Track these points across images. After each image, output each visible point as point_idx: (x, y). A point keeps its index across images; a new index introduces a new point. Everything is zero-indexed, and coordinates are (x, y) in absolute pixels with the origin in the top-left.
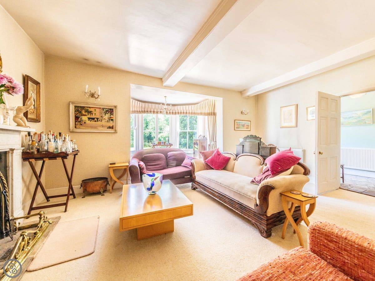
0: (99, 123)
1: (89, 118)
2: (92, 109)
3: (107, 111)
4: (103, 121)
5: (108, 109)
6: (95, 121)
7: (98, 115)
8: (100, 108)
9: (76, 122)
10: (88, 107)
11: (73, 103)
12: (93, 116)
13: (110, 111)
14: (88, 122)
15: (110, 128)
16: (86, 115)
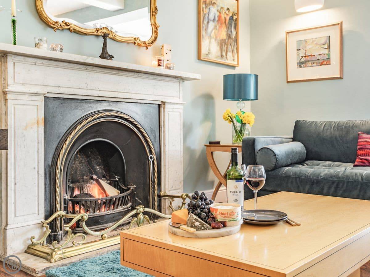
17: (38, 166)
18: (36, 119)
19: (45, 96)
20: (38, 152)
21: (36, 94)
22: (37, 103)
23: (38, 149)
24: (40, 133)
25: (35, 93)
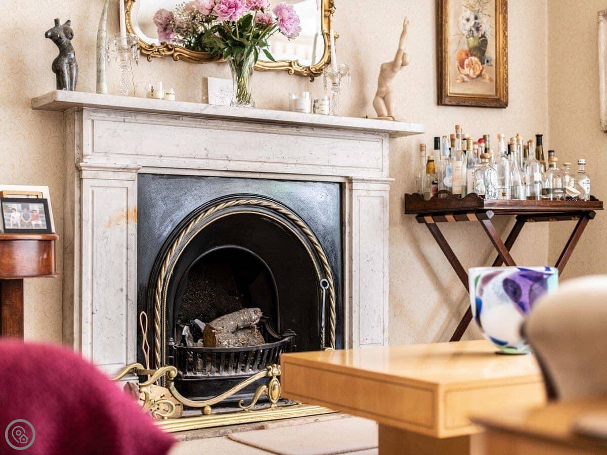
17: (127, 286)
18: (125, 210)
19: (139, 171)
20: (127, 263)
21: (124, 169)
22: (126, 184)
23: (128, 259)
24: (130, 232)
25: (123, 167)
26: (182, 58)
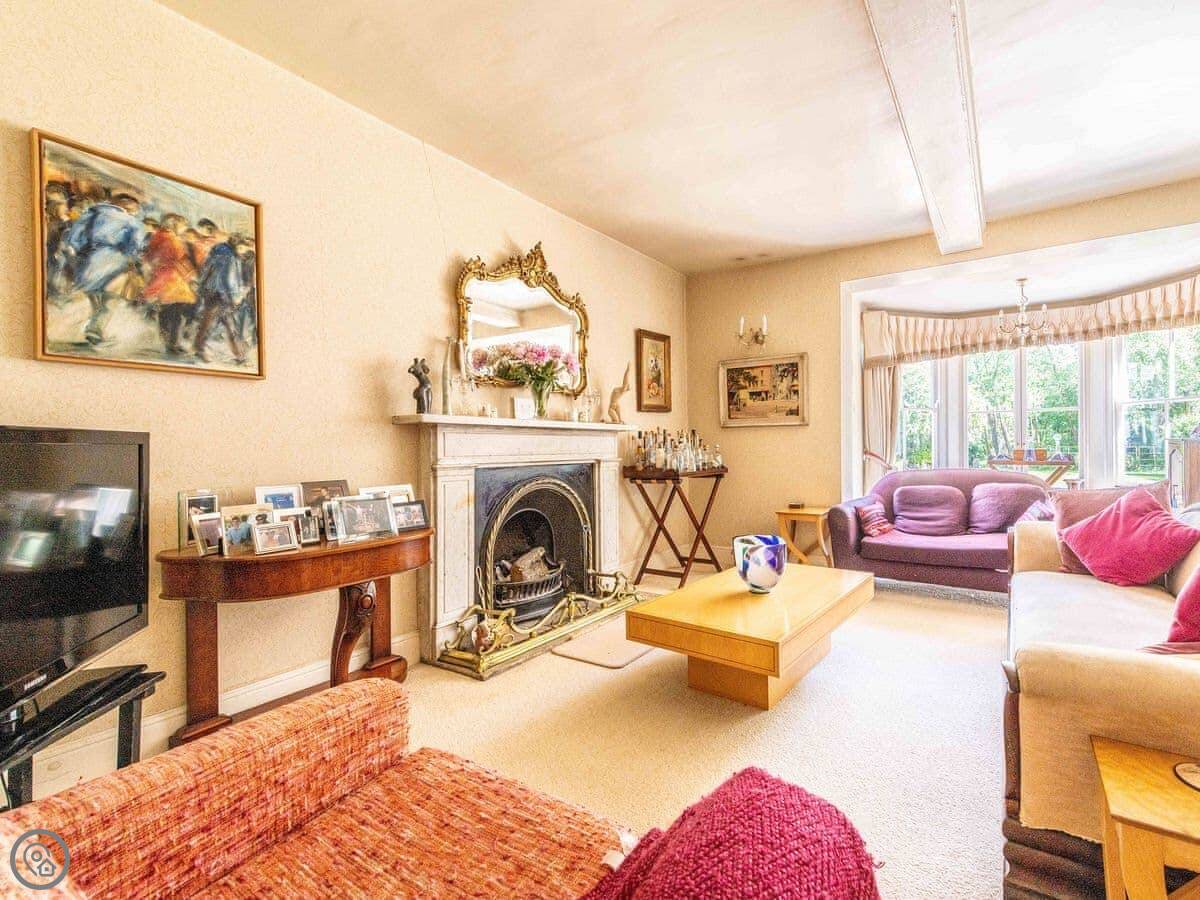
0: (769, 402)
1: (752, 394)
2: (755, 370)
3: (784, 371)
4: (779, 397)
5: (787, 364)
6: (763, 400)
7: (767, 386)
8: (770, 366)
9: (729, 405)
10: (748, 368)
11: (724, 363)
12: (759, 388)
13: (792, 370)
14: (750, 402)
15: (792, 414)
16: (745, 388)
17: (468, 551)
18: (467, 497)
19: (475, 468)
20: (468, 534)
21: (466, 467)
22: (467, 478)
23: (469, 531)
24: (470, 511)
26: (500, 386)
